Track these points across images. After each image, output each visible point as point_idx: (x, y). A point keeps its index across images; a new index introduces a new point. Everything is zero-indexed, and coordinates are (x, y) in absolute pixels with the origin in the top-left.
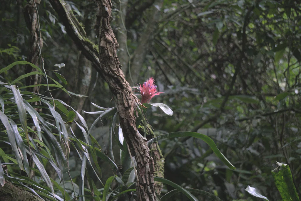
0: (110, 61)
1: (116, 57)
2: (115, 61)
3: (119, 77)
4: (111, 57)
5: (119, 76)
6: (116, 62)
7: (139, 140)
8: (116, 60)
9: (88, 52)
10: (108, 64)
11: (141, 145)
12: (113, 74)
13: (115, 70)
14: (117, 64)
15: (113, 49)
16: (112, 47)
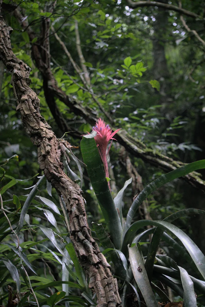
0: (28, 119)
1: (35, 113)
2: (34, 117)
5: (39, 129)
6: (36, 117)
7: (65, 184)
8: (35, 115)
10: (28, 124)
11: (67, 189)
12: (35, 131)
13: (35, 126)
14: (38, 118)
15: (29, 106)
16: (27, 105)
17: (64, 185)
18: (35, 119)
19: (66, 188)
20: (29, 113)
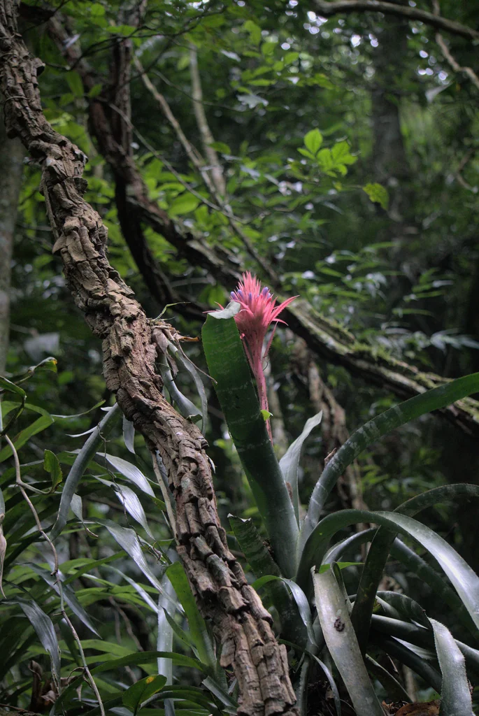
0: (80, 272)
1: (96, 258)
2: (94, 268)
3: (105, 299)
4: (79, 262)
5: (105, 297)
6: (98, 269)
7: (166, 425)
8: (95, 264)
10: (79, 284)
11: (171, 436)
12: (95, 302)
13: (95, 290)
14: (103, 271)
15: (83, 243)
16: (78, 240)
17: (163, 428)
18: (97, 273)
19: (168, 433)
20: (82, 260)
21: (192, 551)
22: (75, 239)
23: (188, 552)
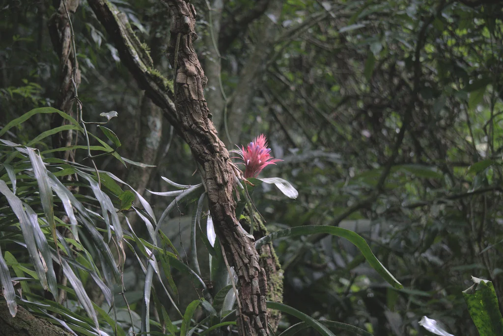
0: (193, 106)
1: (203, 101)
2: (201, 107)
3: (207, 134)
5: (207, 132)
6: (203, 109)
7: (241, 238)
8: (202, 105)
9: (156, 92)
10: (189, 112)
11: (244, 247)
12: (198, 129)
13: (200, 123)
14: (205, 111)
15: (198, 87)
16: (196, 84)
17: (239, 239)
18: (202, 111)
19: (243, 245)
20: (196, 99)
21: (253, 322)
22: (194, 83)
23: (251, 322)
